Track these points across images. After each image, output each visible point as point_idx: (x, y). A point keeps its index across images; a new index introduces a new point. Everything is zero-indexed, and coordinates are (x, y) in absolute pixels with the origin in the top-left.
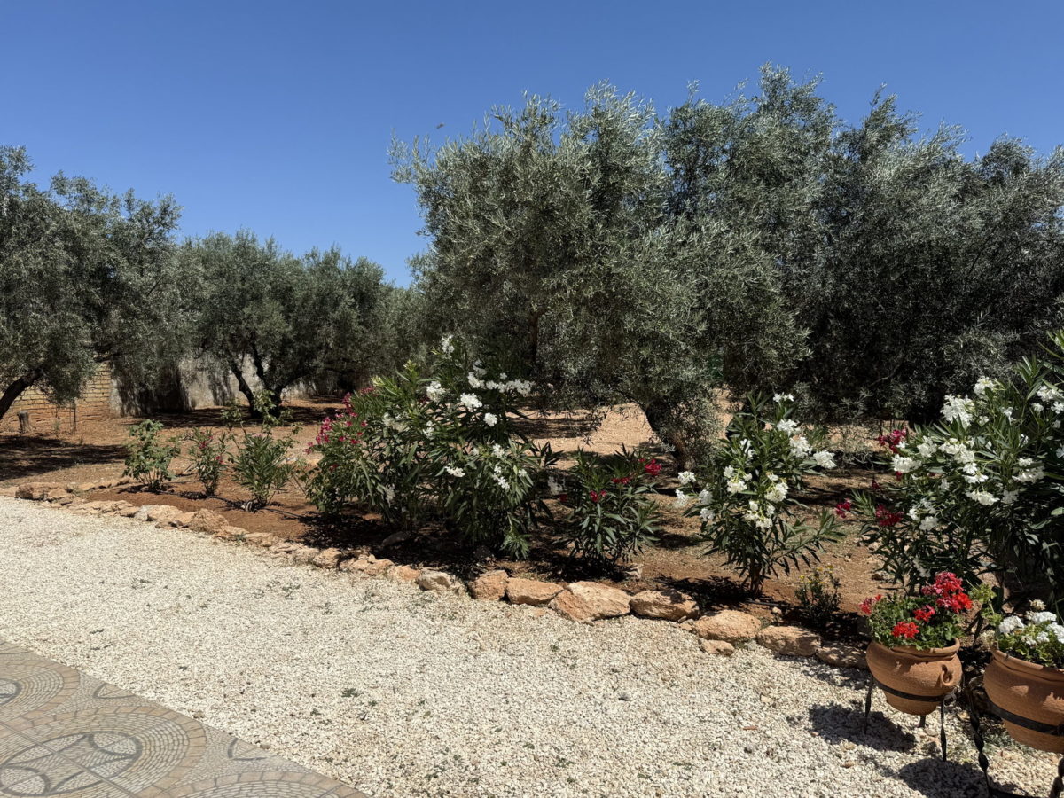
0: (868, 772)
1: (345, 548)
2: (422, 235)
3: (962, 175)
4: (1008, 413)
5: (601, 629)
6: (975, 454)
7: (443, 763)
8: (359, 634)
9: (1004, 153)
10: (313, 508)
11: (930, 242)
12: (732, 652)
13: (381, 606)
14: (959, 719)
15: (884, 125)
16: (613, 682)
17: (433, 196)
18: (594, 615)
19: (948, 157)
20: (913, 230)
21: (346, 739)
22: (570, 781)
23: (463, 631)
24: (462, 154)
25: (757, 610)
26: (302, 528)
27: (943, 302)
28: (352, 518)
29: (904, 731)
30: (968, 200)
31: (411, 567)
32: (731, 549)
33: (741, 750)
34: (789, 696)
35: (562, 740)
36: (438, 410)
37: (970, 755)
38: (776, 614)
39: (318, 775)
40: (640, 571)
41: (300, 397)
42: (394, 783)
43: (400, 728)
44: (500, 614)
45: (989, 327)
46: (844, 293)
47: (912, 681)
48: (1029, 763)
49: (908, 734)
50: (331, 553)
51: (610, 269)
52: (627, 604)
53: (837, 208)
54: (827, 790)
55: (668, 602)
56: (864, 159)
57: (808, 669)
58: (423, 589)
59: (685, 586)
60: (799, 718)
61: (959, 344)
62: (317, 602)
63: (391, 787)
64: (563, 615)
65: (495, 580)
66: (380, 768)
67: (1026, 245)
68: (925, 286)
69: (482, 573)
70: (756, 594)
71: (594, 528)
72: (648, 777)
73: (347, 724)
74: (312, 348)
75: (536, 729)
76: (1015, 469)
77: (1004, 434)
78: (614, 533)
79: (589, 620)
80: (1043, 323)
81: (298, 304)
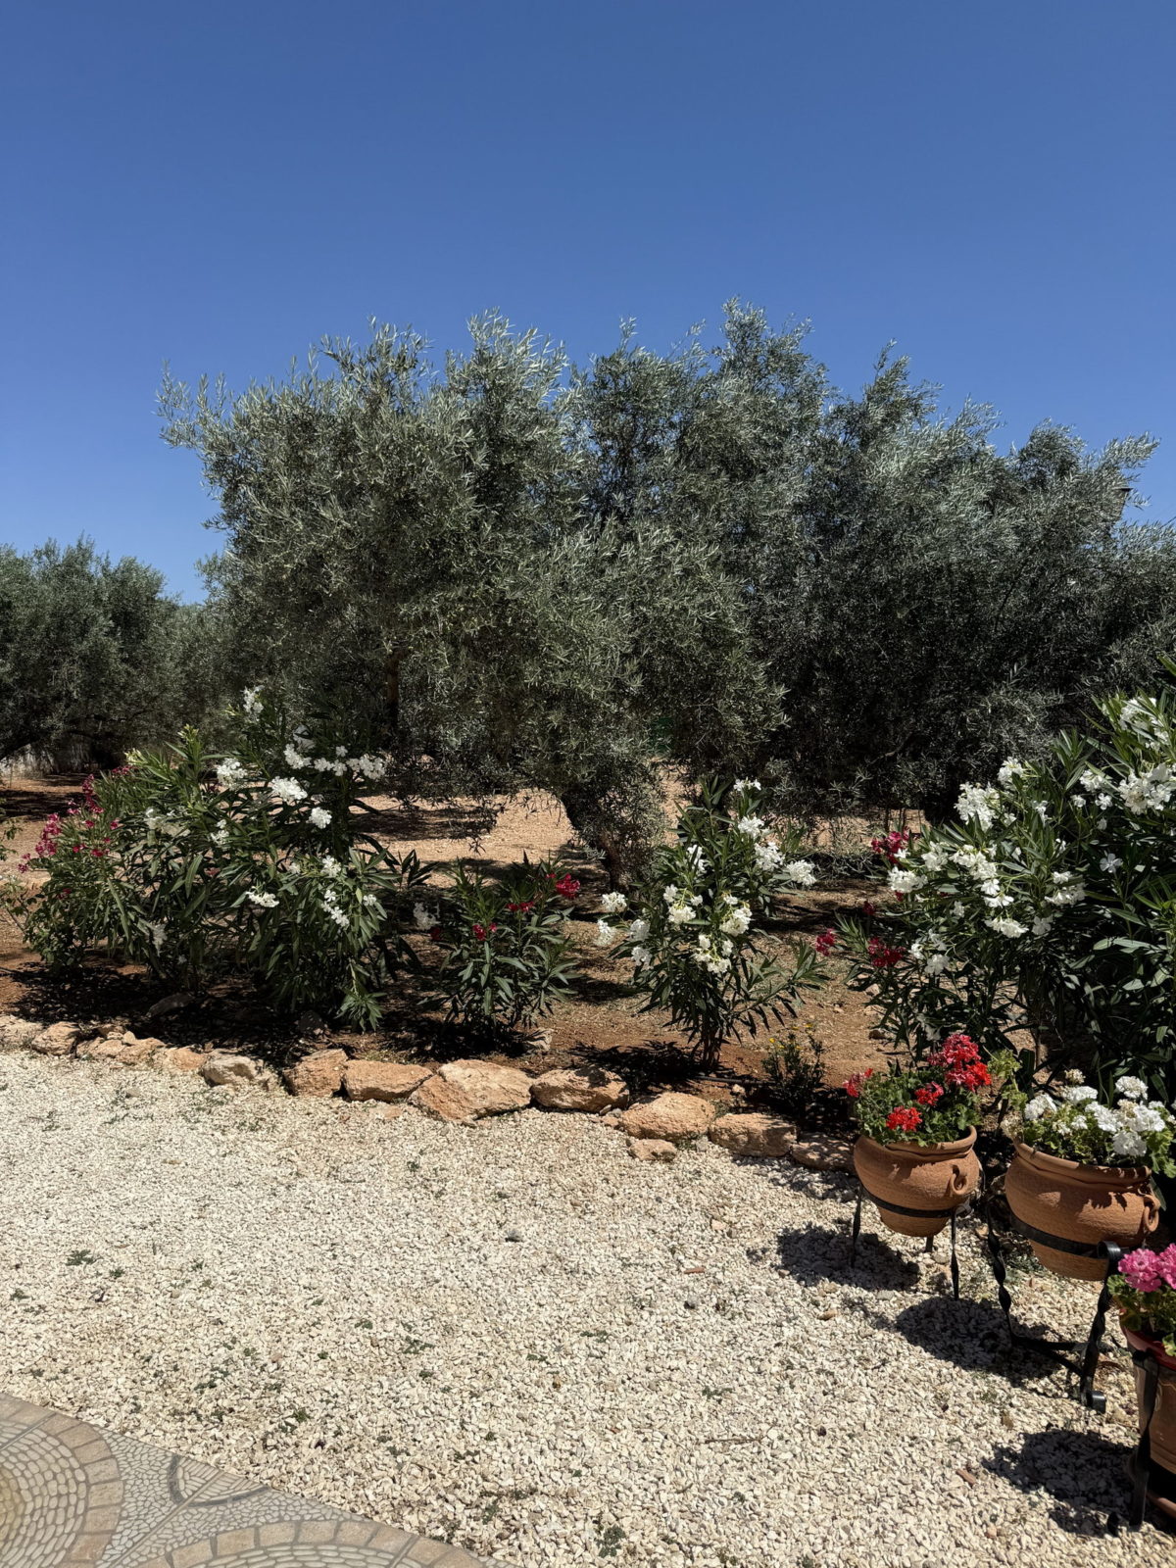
0: (853, 1324)
1: (87, 1021)
2: (213, 528)
3: (993, 473)
4: (1041, 808)
5: (486, 1132)
6: (1000, 867)
7: (226, 1362)
8: (101, 1161)
9: (1047, 446)
10: (36, 958)
11: (950, 565)
12: (674, 1155)
13: (141, 1113)
14: (978, 1236)
15: (892, 399)
16: (498, 1214)
17: (228, 469)
18: (477, 1111)
19: (975, 447)
20: (927, 548)
21: (69, 1336)
22: (424, 1375)
23: (271, 1148)
24: (274, 407)
25: (711, 1089)
26: (16, 991)
27: (966, 649)
28: (100, 972)
29: (905, 1260)
30: (998, 509)
31: (193, 1050)
32: (676, 1003)
33: (680, 1305)
34: (750, 1219)
35: (416, 1310)
36: (237, 803)
37: (990, 1288)
38: (737, 1094)
39: (16, 1401)
40: (548, 1040)
41: (27, 776)
42: (142, 1402)
43: (159, 1310)
44: (332, 1118)
45: (1026, 684)
46: (836, 634)
47: (913, 1191)
48: (1065, 1294)
49: (910, 1263)
50: (61, 1031)
51: (503, 592)
52: (526, 1092)
53: (828, 513)
54: (797, 1356)
55: (586, 1085)
56: (864, 445)
57: (778, 1175)
58: (212, 1083)
59: (612, 1059)
60: (764, 1251)
61: (985, 709)
62: (36, 1111)
63: (138, 1409)
64: (431, 1113)
65: (326, 1065)
66: (121, 1380)
67: (1073, 574)
68: (942, 626)
69: (308, 1054)
70: (711, 1067)
71: (479, 978)
72: (543, 1359)
73: (71, 1311)
74: (44, 699)
75: (377, 1297)
76: (1049, 887)
77: (1036, 838)
78: (510, 985)
79: (469, 1119)
80: (1092, 681)
81: (21, 628)
